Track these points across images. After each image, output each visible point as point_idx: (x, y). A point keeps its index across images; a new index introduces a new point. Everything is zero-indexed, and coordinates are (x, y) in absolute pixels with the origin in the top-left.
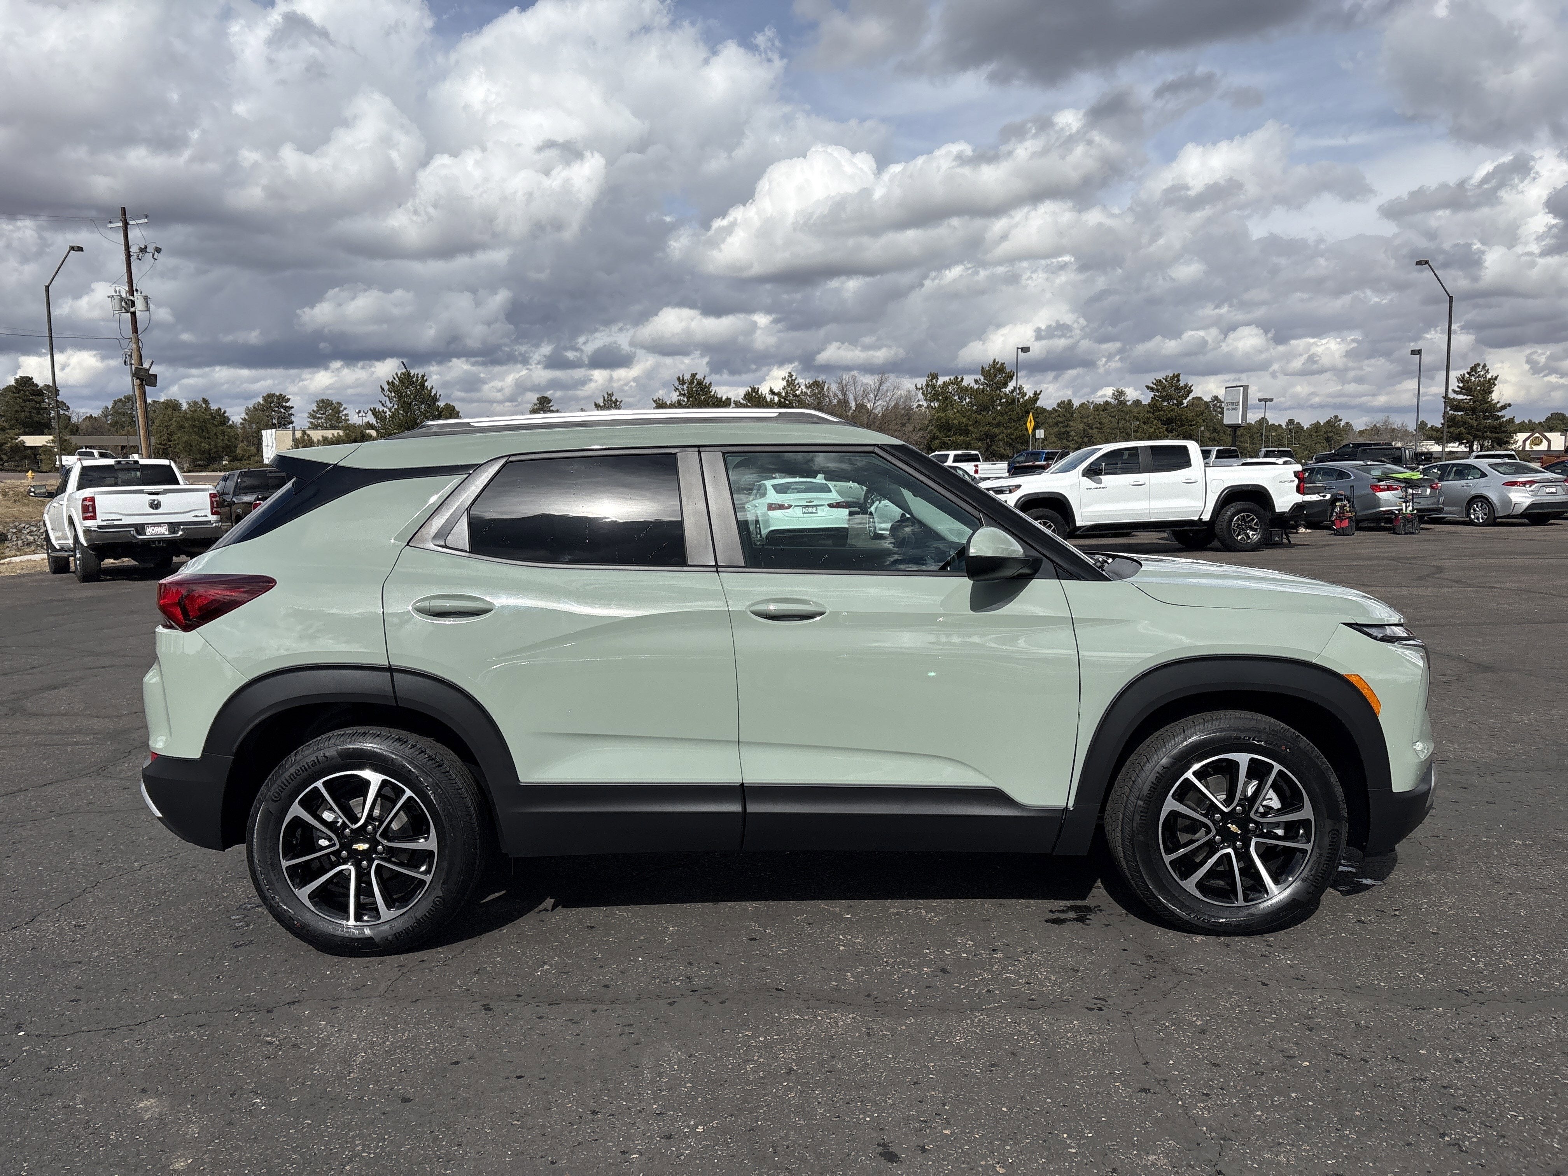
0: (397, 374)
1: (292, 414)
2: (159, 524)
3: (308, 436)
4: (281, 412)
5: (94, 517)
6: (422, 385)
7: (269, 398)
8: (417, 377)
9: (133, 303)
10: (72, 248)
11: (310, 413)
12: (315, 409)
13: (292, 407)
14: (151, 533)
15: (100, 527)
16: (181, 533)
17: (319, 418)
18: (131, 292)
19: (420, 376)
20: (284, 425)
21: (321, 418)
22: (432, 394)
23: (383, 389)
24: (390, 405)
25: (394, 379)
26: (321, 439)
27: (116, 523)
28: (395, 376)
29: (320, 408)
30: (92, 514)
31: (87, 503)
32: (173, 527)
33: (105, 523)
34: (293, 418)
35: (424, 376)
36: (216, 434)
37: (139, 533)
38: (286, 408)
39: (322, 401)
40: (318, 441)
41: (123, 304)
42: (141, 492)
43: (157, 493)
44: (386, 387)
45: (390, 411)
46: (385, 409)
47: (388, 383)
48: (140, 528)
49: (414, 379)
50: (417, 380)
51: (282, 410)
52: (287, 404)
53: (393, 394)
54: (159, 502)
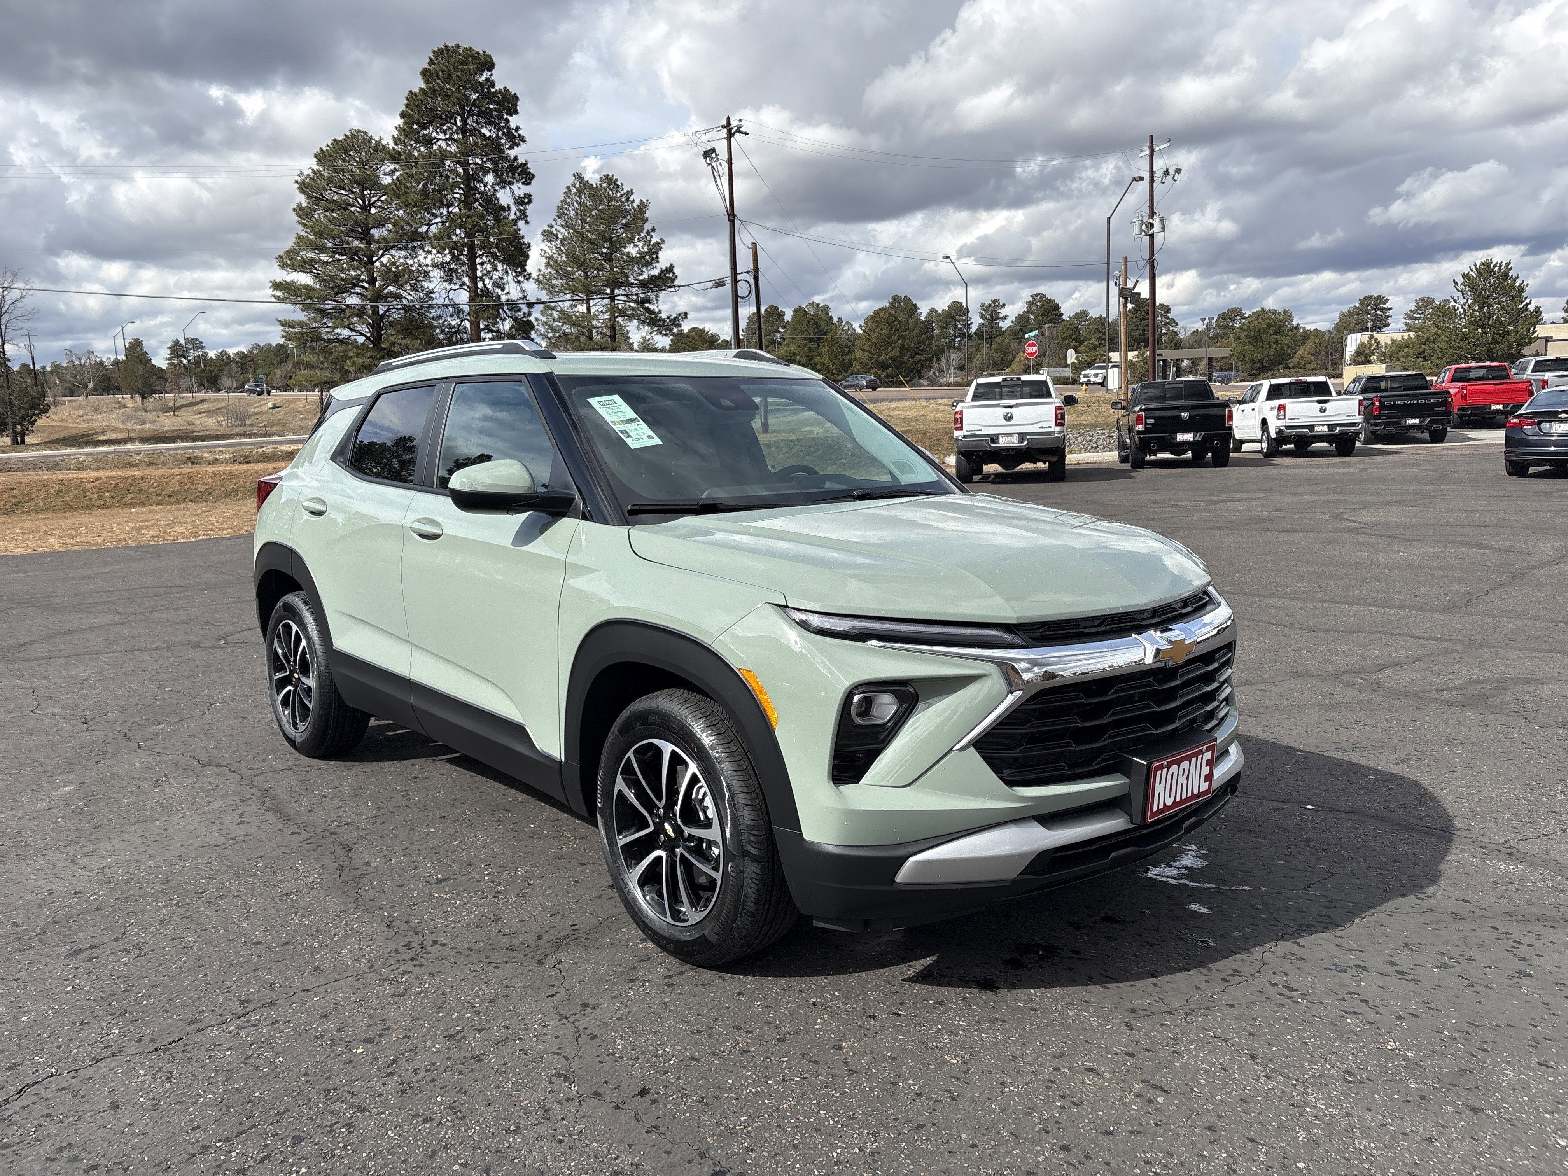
0: (1475, 265)
1: (1389, 316)
2: (1011, 434)
3: (1376, 339)
4: (1377, 315)
5: (961, 428)
6: (1506, 275)
7: (1366, 301)
8: (1501, 266)
9: (1152, 225)
10: (1135, 179)
11: (1406, 314)
12: (1413, 308)
13: (1390, 309)
14: (1003, 442)
15: (965, 437)
16: (1026, 443)
17: (1416, 319)
18: (1152, 214)
19: (1504, 264)
20: (1379, 328)
21: (1420, 318)
22: (1517, 284)
23: (1456, 283)
24: (1463, 301)
25: (1472, 270)
26: (1389, 342)
27: (977, 433)
28: (1473, 267)
29: (1418, 307)
30: (959, 426)
31: (958, 416)
32: (1021, 436)
33: (969, 433)
34: (1390, 320)
35: (1508, 264)
36: (1269, 344)
37: (993, 441)
38: (1384, 310)
39: (1423, 299)
40: (1386, 344)
41: (1144, 227)
42: (998, 405)
43: (1011, 407)
44: (1460, 280)
45: (1462, 308)
46: (1457, 305)
47: (1464, 276)
48: (994, 438)
49: (1496, 268)
50: (1500, 269)
51: (1379, 312)
52: (1385, 306)
53: (1468, 289)
54: (1012, 415)
